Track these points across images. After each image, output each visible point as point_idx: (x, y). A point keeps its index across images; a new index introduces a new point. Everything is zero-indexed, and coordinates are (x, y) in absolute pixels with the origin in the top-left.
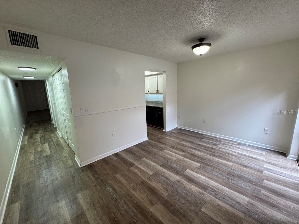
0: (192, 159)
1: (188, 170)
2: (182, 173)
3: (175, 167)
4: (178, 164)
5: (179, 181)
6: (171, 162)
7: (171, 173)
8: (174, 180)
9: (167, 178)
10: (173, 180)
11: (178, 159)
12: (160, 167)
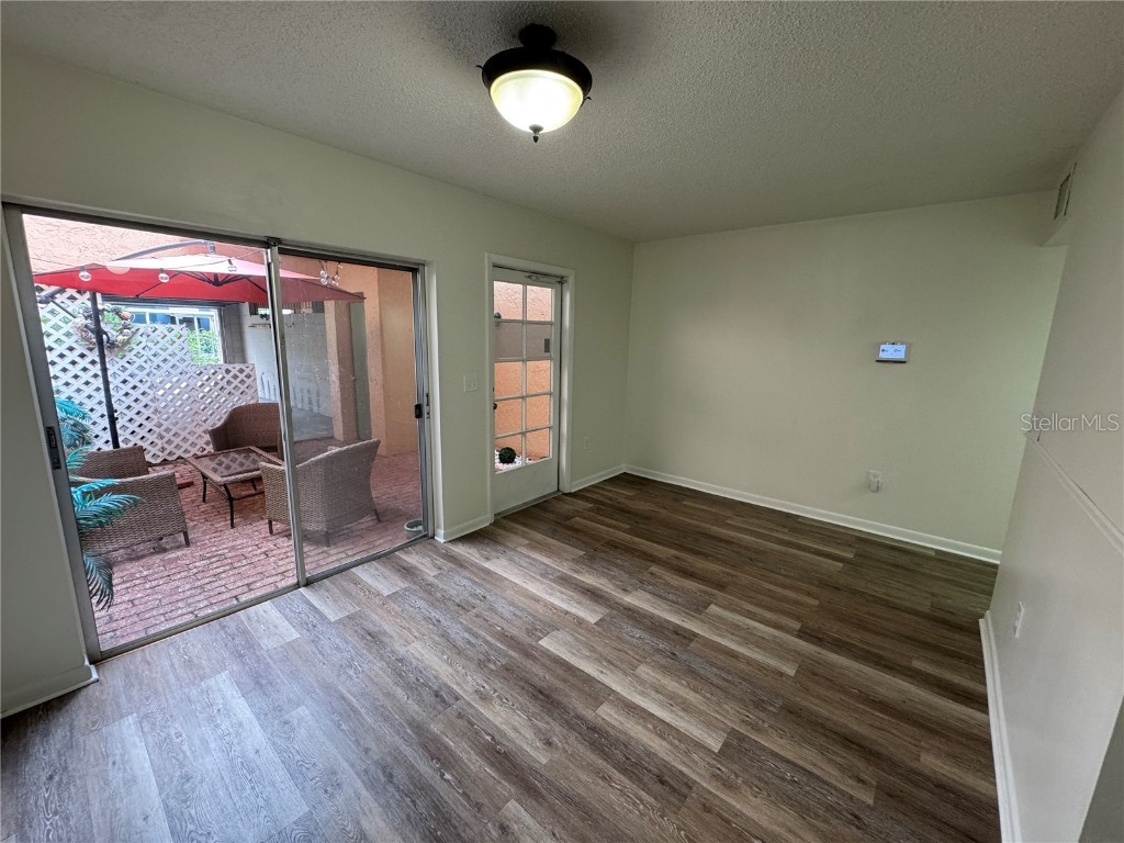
0: (560, 671)
1: (592, 618)
2: (615, 612)
3: (638, 633)
4: (627, 643)
5: (625, 590)
6: (658, 651)
7: (651, 610)
8: (639, 594)
9: (660, 597)
10: (641, 593)
11: (627, 669)
12: (696, 631)
